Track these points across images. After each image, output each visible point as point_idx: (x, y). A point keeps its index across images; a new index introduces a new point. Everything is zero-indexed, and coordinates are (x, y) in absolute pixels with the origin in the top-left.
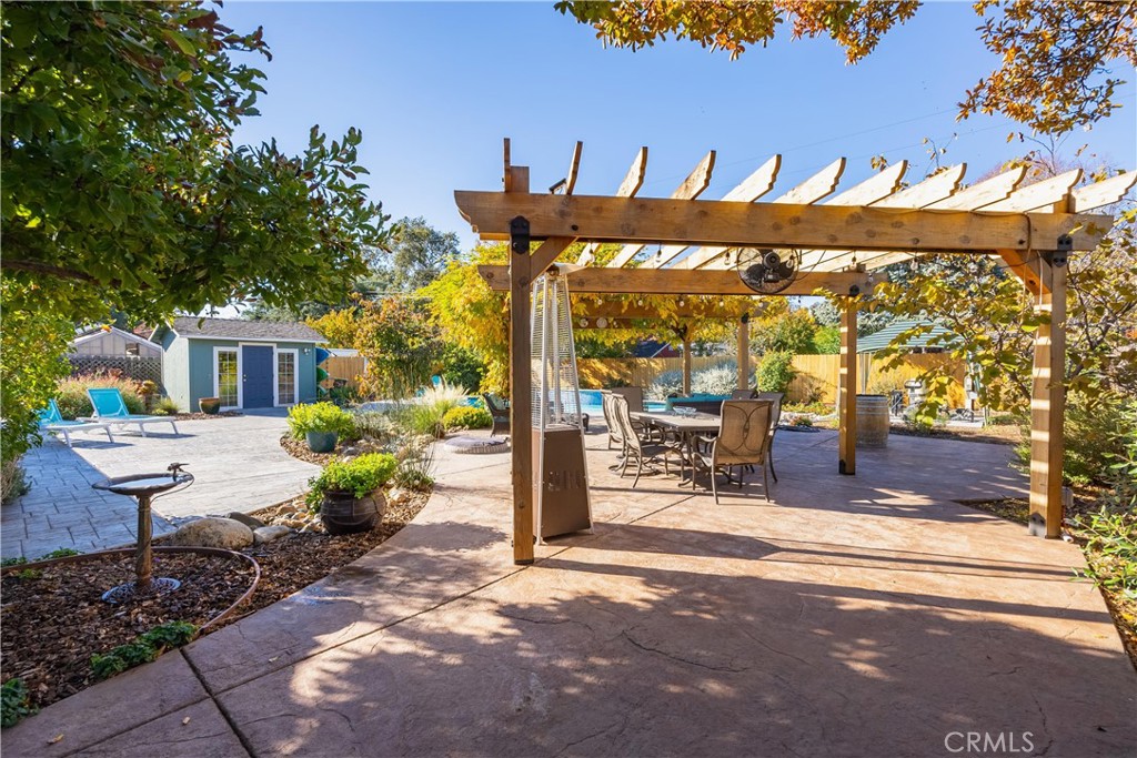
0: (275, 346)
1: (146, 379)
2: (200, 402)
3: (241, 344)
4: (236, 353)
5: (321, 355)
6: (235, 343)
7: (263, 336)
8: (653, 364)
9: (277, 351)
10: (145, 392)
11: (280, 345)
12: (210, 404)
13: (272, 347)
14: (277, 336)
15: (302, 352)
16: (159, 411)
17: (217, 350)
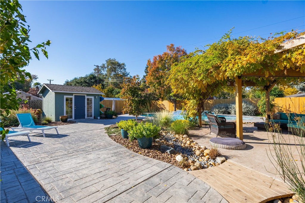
0: (86, 95)
1: (38, 108)
2: (60, 118)
3: (74, 95)
4: (72, 98)
5: (101, 99)
6: (72, 94)
7: (82, 91)
8: (209, 102)
9: (86, 97)
10: (37, 114)
11: (88, 95)
12: (64, 118)
13: (85, 96)
14: (87, 92)
15: (95, 98)
16: (44, 122)
17: (65, 97)
